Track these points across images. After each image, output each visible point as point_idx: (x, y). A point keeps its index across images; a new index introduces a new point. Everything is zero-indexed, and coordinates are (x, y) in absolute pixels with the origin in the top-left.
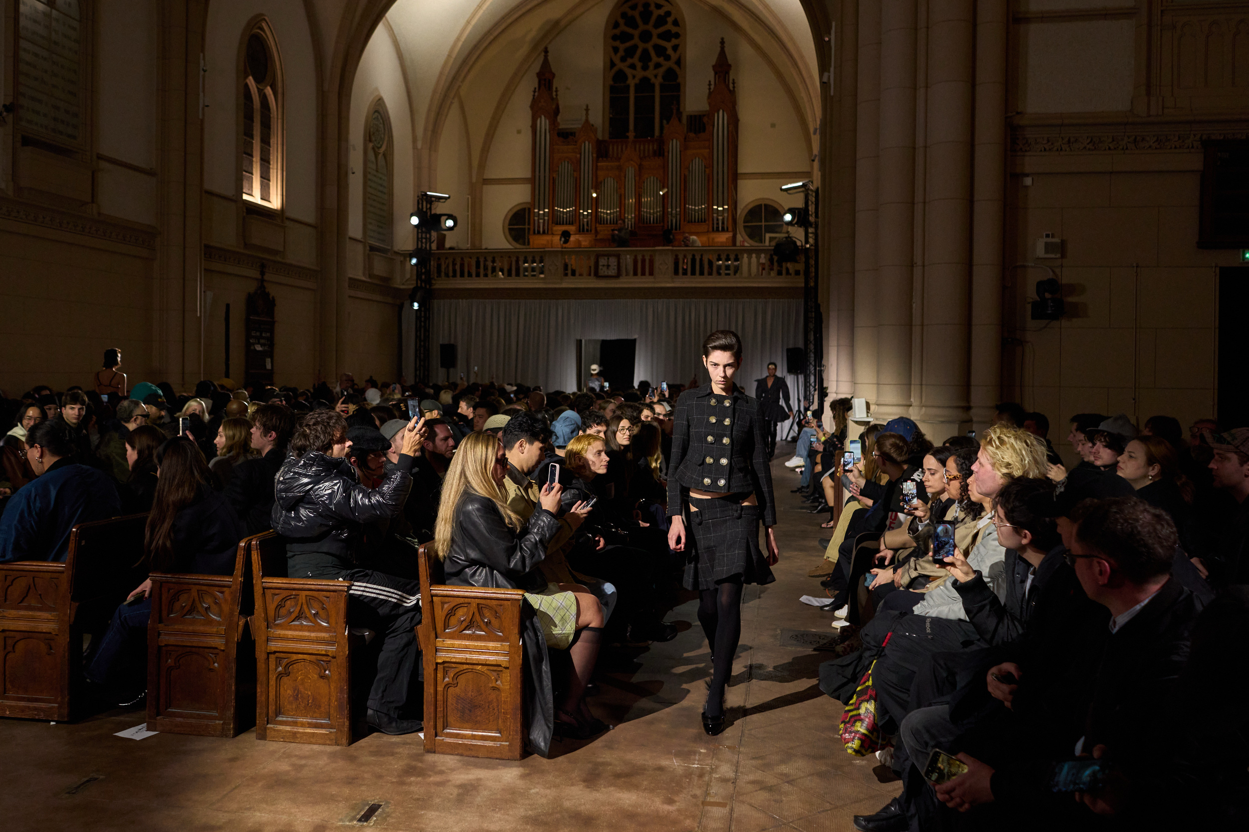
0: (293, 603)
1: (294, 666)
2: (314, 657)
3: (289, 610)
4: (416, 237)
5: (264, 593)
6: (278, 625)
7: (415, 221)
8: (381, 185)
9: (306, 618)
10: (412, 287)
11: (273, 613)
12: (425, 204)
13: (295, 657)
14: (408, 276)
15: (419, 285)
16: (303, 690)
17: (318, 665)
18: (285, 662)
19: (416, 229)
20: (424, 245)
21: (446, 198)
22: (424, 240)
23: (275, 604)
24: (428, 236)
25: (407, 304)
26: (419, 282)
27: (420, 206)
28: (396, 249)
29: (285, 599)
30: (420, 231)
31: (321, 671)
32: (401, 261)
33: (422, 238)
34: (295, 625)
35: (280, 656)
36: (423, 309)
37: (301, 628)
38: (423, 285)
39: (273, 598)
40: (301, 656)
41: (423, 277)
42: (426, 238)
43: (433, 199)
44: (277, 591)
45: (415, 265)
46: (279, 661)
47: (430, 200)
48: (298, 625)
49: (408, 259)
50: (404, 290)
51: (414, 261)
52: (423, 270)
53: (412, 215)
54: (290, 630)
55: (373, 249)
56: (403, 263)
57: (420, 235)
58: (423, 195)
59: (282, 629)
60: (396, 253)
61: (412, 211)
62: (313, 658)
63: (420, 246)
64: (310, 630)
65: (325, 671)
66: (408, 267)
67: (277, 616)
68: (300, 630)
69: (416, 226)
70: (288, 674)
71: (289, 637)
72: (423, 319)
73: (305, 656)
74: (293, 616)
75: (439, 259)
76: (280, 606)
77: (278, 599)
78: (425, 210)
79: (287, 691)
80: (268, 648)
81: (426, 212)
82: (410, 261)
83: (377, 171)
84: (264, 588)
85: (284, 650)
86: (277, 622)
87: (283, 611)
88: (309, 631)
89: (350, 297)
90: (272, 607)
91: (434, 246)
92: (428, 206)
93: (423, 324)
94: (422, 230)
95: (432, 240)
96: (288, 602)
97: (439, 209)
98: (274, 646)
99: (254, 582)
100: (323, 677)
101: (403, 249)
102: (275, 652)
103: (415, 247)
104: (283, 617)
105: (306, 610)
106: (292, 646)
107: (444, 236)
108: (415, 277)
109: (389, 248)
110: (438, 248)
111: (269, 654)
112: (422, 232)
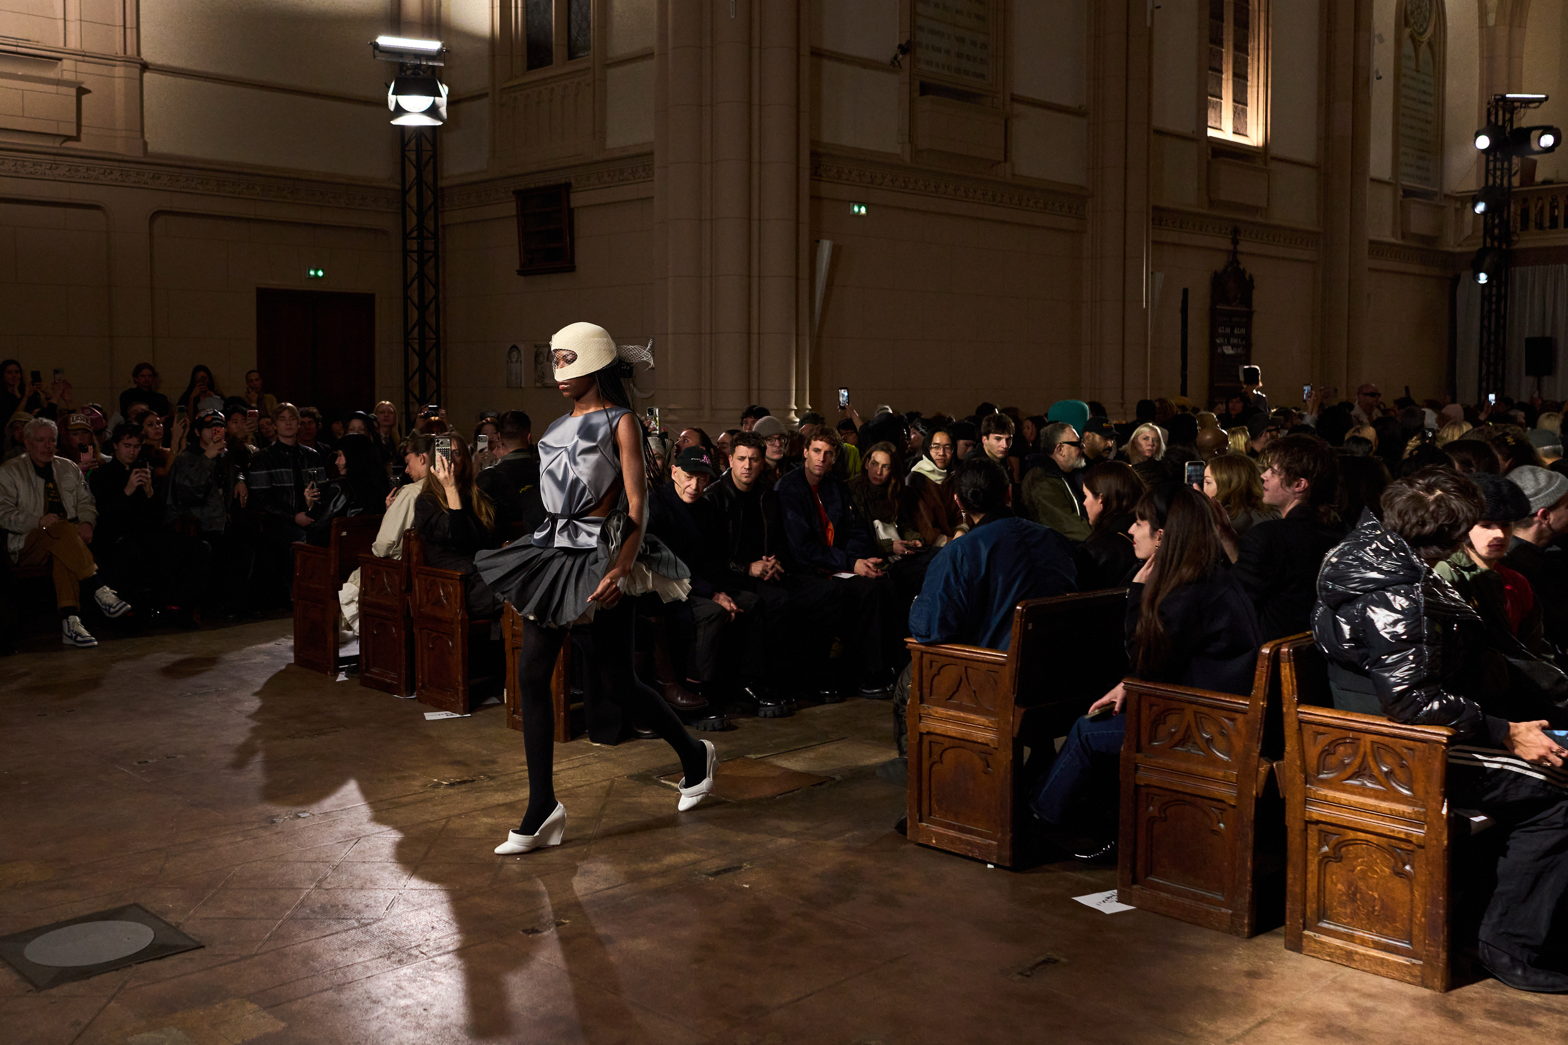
0: (1350, 751)
1: (1351, 848)
2: (1385, 839)
3: (1342, 761)
4: (1483, 171)
5: (1300, 729)
6: (1323, 781)
7: (1483, 142)
8: (1424, 92)
9: (1372, 777)
10: (1476, 248)
11: (1315, 762)
12: (1500, 113)
13: (1351, 835)
14: (1468, 231)
15: (1488, 245)
16: (1363, 888)
17: (1391, 854)
18: (1334, 839)
19: (1484, 157)
20: (1498, 181)
21: (1540, 101)
22: (1498, 173)
23: (1319, 748)
24: (1506, 165)
25: (1466, 275)
26: (1488, 240)
27: (1493, 119)
28: (1447, 190)
29: (1335, 743)
30: (1491, 158)
31: (1396, 863)
32: (1456, 210)
33: (1495, 168)
34: (1352, 785)
35: (1327, 830)
36: (1494, 283)
37: (1363, 791)
38: (1496, 244)
39: (1315, 739)
40: (1362, 835)
41: (1496, 231)
42: (1502, 169)
43: (1517, 104)
44: (1322, 729)
45: (1483, 213)
46: (1324, 837)
47: (1511, 107)
48: (1357, 787)
49: (1469, 205)
50: (1461, 254)
51: (1480, 208)
52: (1497, 221)
53: (1477, 135)
54: (1344, 791)
55: (1408, 193)
56: (1459, 212)
57: (1491, 165)
58: (1497, 101)
59: (1330, 788)
60: (1446, 196)
61: (1476, 129)
62: (1383, 841)
63: (1491, 182)
64: (1376, 795)
65: (1405, 865)
66: (1468, 218)
67: (1321, 767)
68: (1361, 795)
69: (1484, 151)
70: (1339, 859)
71: (1343, 802)
72: (1494, 299)
73: (1369, 837)
74: (1350, 771)
75: (1525, 200)
76: (1326, 752)
77: (1323, 741)
78: (1500, 123)
79: (1337, 886)
80: (1307, 814)
81: (1503, 127)
82: (1474, 206)
83: (1418, 71)
84: (1301, 722)
85: (1334, 821)
86: (1321, 776)
87: (1332, 760)
88: (1377, 798)
89: (1370, 269)
90: (1313, 752)
91: (1516, 181)
92: (1508, 116)
93: (1494, 306)
94: (1495, 156)
95: (1513, 172)
96: (1341, 748)
97: (1525, 120)
98: (1316, 812)
99: (1285, 710)
100: (1401, 874)
101: (1458, 190)
102: (1318, 822)
103: (1483, 185)
104: (1331, 770)
105: (1372, 764)
106: (1346, 816)
107: (1535, 162)
108: (1481, 233)
109: (1435, 189)
110: (1522, 184)
111: (1307, 823)
112: (1495, 160)
